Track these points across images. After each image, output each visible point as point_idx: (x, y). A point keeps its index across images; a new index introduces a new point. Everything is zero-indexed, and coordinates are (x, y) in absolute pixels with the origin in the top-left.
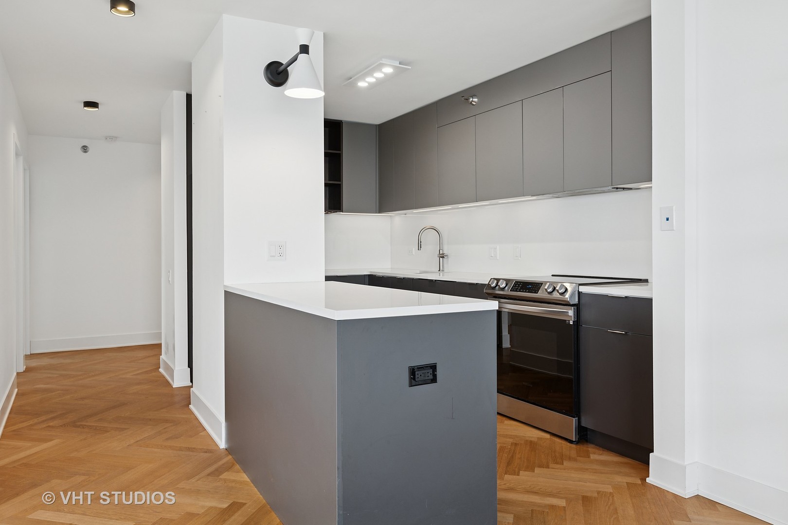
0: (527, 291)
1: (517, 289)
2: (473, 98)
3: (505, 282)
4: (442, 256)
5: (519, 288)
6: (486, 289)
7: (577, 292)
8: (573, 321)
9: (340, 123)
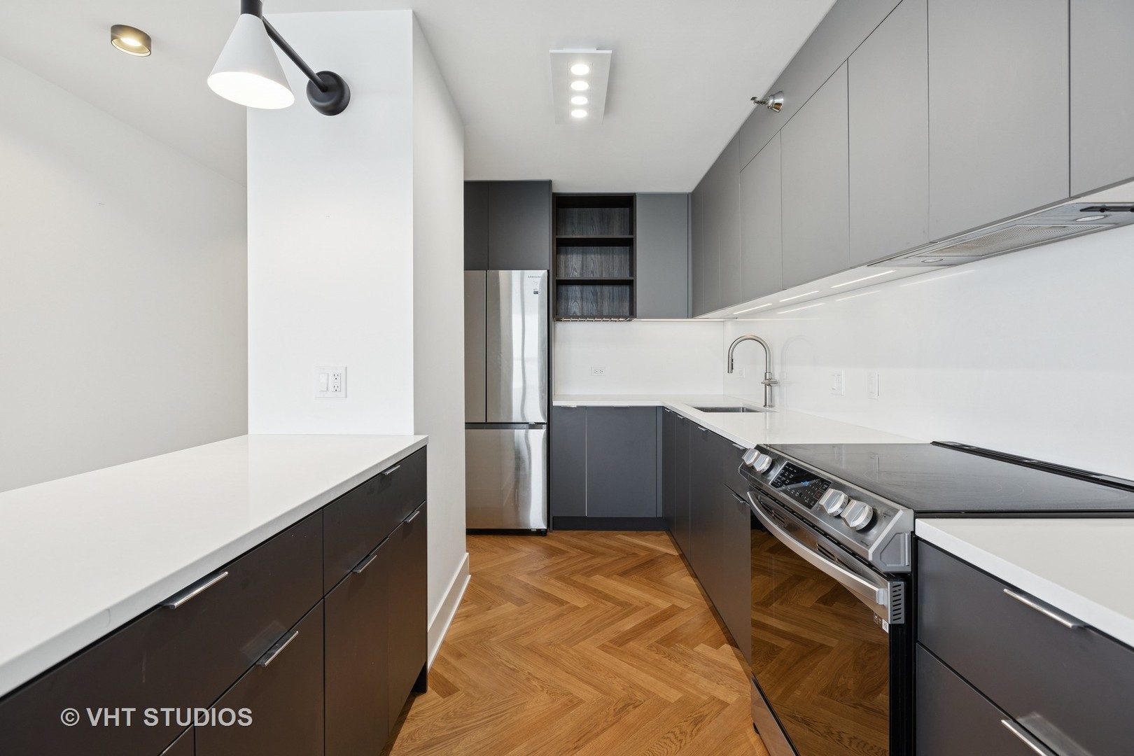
1: (784, 482)
2: (774, 98)
3: (767, 459)
4: (770, 383)
5: (787, 482)
6: (742, 467)
7: (907, 536)
8: (890, 625)
9: (632, 197)
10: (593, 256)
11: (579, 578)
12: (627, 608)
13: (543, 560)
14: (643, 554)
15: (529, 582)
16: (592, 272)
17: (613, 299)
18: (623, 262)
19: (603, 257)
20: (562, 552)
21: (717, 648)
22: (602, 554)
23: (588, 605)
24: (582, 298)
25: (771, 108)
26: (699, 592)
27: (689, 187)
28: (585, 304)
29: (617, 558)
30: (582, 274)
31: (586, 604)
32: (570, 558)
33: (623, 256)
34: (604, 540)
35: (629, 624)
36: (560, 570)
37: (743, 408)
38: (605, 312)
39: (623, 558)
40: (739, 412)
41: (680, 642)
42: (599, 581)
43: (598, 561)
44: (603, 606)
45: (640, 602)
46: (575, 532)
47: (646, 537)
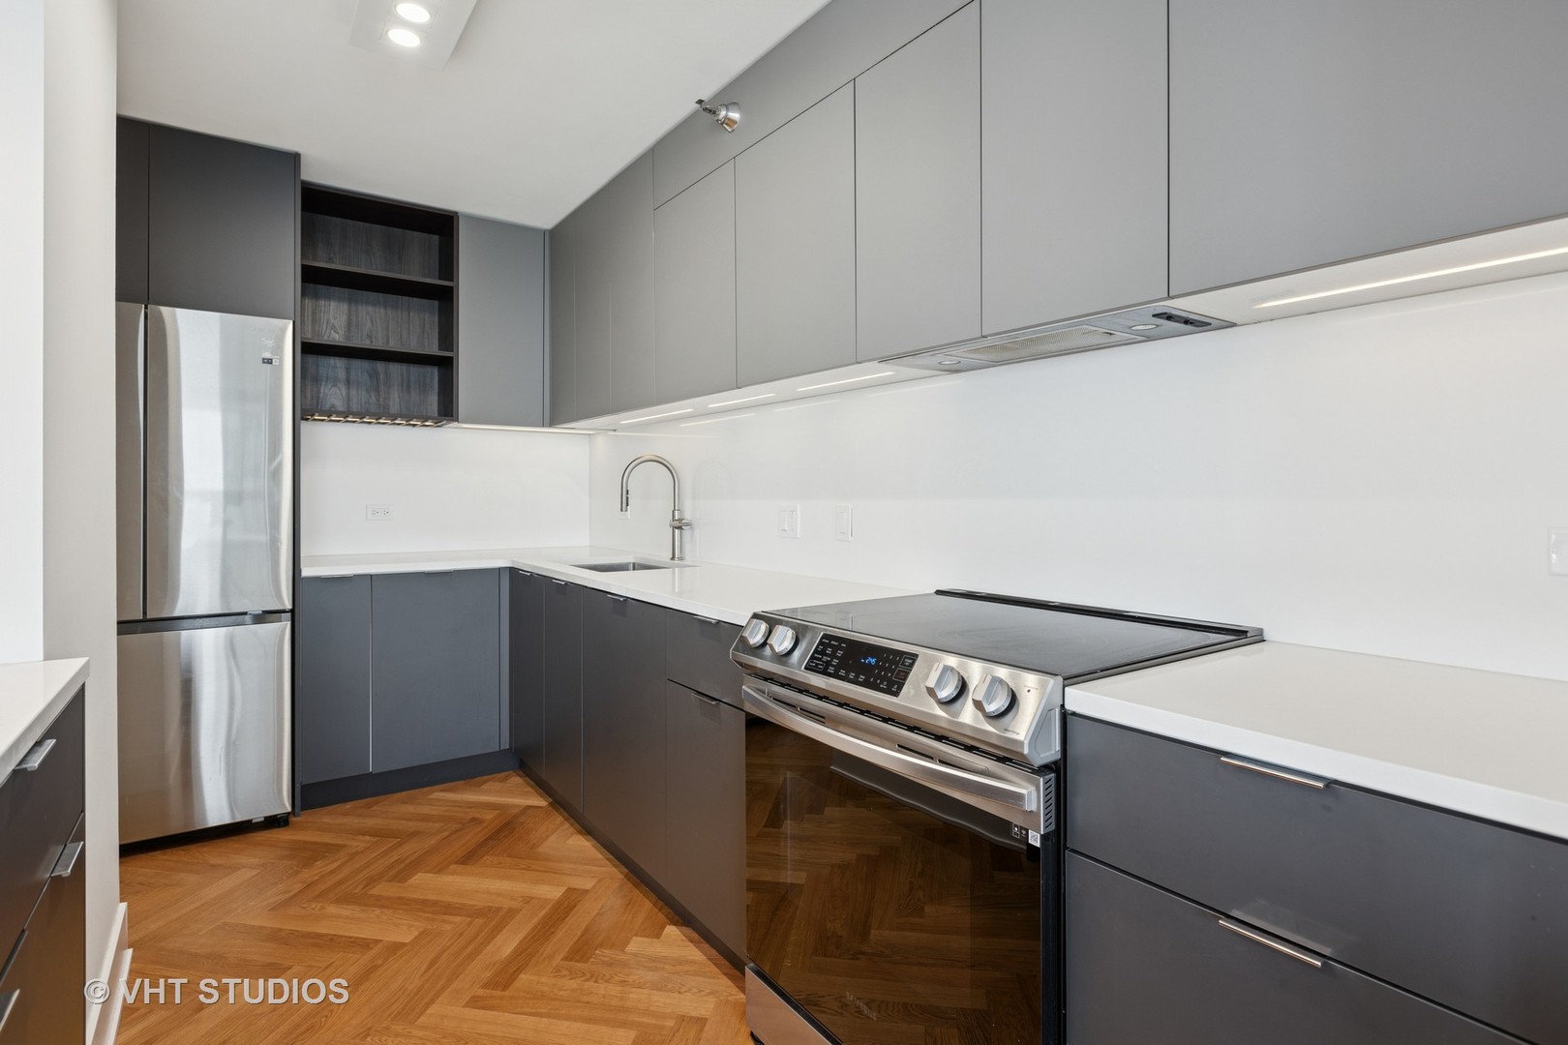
0: (862, 678)
1: (828, 664)
2: (727, 110)
3: (790, 633)
4: (679, 525)
5: (835, 662)
6: (736, 649)
7: (1057, 710)
8: (1042, 836)
9: (452, 217)
10: (370, 309)
11: (382, 889)
12: (495, 918)
13: (297, 873)
14: (489, 816)
15: (277, 926)
16: (369, 336)
17: (409, 387)
18: (427, 326)
19: (389, 312)
20: (330, 849)
21: (658, 936)
22: (415, 834)
23: (421, 934)
24: (348, 382)
25: (722, 124)
26: (600, 856)
27: (548, 221)
28: (353, 392)
29: (446, 834)
30: (348, 338)
31: (416, 933)
32: (352, 856)
33: (427, 316)
34: (410, 809)
35: (507, 944)
36: (340, 883)
37: (634, 564)
38: (394, 409)
39: (456, 831)
40: (628, 570)
41: (601, 945)
42: (425, 883)
43: (410, 849)
44: (448, 927)
45: (512, 899)
46: (349, 806)
47: (485, 787)
